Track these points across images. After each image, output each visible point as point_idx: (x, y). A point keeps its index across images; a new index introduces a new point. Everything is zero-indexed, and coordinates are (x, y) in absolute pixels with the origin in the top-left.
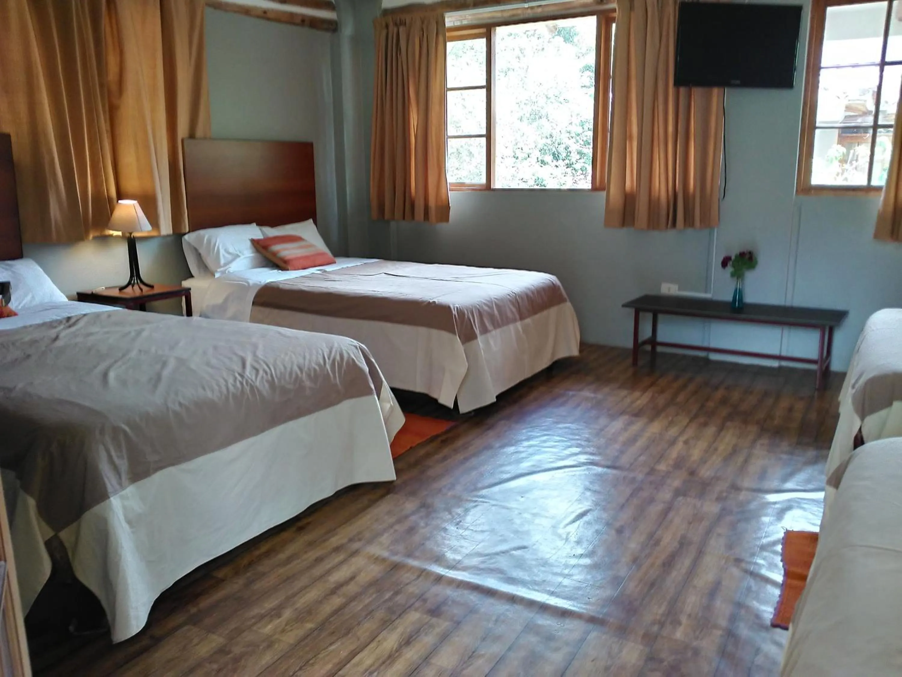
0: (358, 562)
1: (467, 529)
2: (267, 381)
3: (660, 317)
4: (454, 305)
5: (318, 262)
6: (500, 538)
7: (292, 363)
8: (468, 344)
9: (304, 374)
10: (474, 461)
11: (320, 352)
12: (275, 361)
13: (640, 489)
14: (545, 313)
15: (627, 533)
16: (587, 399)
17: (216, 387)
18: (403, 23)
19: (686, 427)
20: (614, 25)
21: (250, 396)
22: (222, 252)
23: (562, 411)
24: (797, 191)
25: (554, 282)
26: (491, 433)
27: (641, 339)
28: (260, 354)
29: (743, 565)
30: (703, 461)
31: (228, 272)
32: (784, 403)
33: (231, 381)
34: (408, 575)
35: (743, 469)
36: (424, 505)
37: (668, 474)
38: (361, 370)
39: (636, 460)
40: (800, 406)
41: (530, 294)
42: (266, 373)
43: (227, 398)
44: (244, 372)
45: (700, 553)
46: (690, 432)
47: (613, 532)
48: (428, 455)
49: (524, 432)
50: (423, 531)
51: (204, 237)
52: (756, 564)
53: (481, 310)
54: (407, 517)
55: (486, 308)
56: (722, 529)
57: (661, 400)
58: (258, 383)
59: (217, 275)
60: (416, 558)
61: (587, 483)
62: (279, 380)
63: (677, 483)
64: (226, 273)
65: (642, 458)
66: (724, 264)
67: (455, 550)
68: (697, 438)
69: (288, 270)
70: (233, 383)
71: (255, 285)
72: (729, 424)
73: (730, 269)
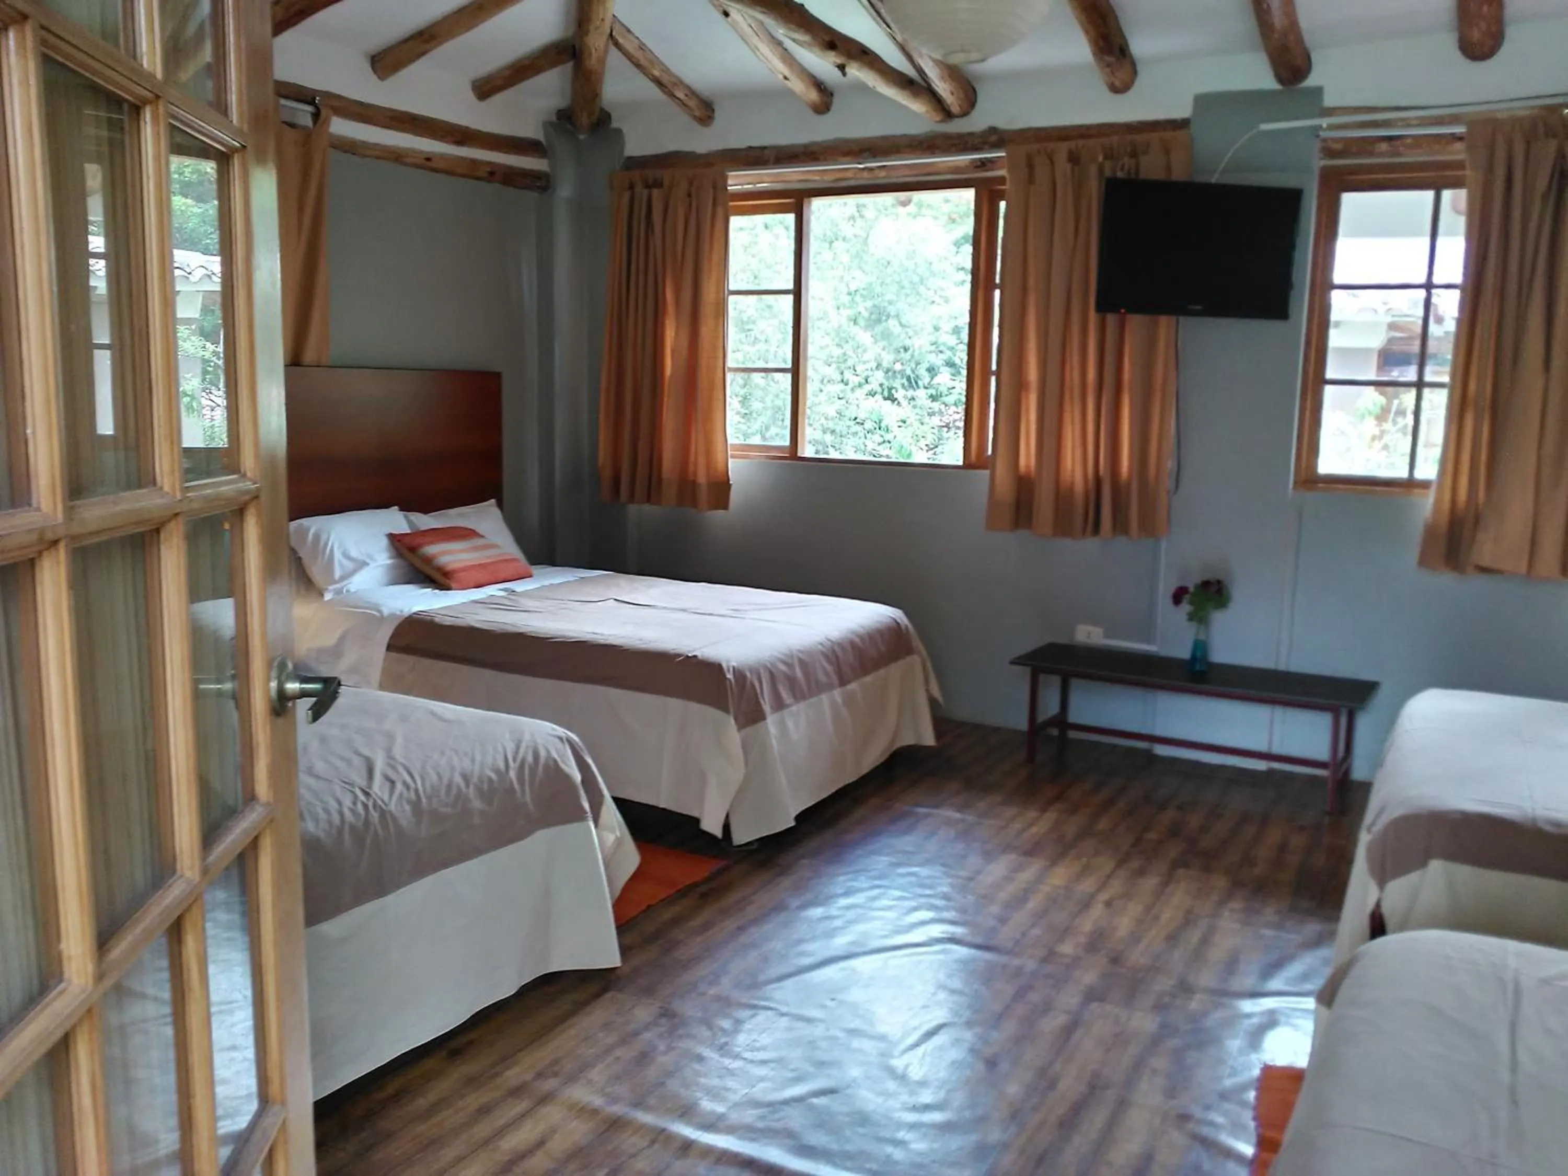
0: (552, 1114)
1: (737, 1057)
2: (409, 802)
3: (1075, 683)
4: (728, 661)
5: (503, 575)
6: (790, 1075)
7: (453, 769)
8: (748, 730)
9: (472, 788)
10: (755, 933)
11: (500, 749)
12: (423, 767)
13: (1029, 987)
14: (882, 672)
15: (1004, 1066)
16: (949, 822)
17: (322, 815)
18: (658, 184)
19: (1109, 877)
20: (1003, 205)
21: (380, 831)
22: (338, 555)
23: (906, 842)
24: (1295, 483)
25: (899, 621)
26: (786, 882)
27: (1041, 718)
28: (398, 752)
29: (1191, 1126)
30: (1135, 938)
31: (348, 591)
32: (1274, 836)
33: (347, 802)
34: (634, 1139)
35: (1198, 955)
36: (667, 1014)
37: (1075, 962)
38: (568, 778)
39: (1024, 935)
40: (1298, 841)
41: (857, 640)
42: (408, 787)
43: (340, 831)
44: (370, 787)
45: (1122, 1105)
46: (1116, 886)
47: (981, 1066)
48: (676, 921)
49: (841, 881)
50: (664, 1060)
51: (308, 530)
52: (1211, 1124)
53: (774, 671)
54: (636, 1034)
55: (783, 667)
56: (1160, 1062)
57: (1071, 828)
58: (392, 807)
59: (328, 597)
60: (648, 1109)
61: (942, 976)
62: (429, 798)
63: (1089, 977)
64: (342, 592)
65: (1036, 932)
66: (1178, 596)
67: (715, 1094)
68: (1127, 896)
69: (449, 589)
70: (351, 805)
71: (392, 616)
72: (1181, 871)
73: (1186, 607)
